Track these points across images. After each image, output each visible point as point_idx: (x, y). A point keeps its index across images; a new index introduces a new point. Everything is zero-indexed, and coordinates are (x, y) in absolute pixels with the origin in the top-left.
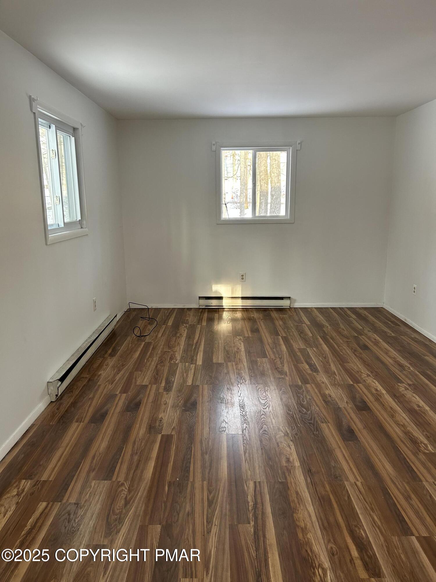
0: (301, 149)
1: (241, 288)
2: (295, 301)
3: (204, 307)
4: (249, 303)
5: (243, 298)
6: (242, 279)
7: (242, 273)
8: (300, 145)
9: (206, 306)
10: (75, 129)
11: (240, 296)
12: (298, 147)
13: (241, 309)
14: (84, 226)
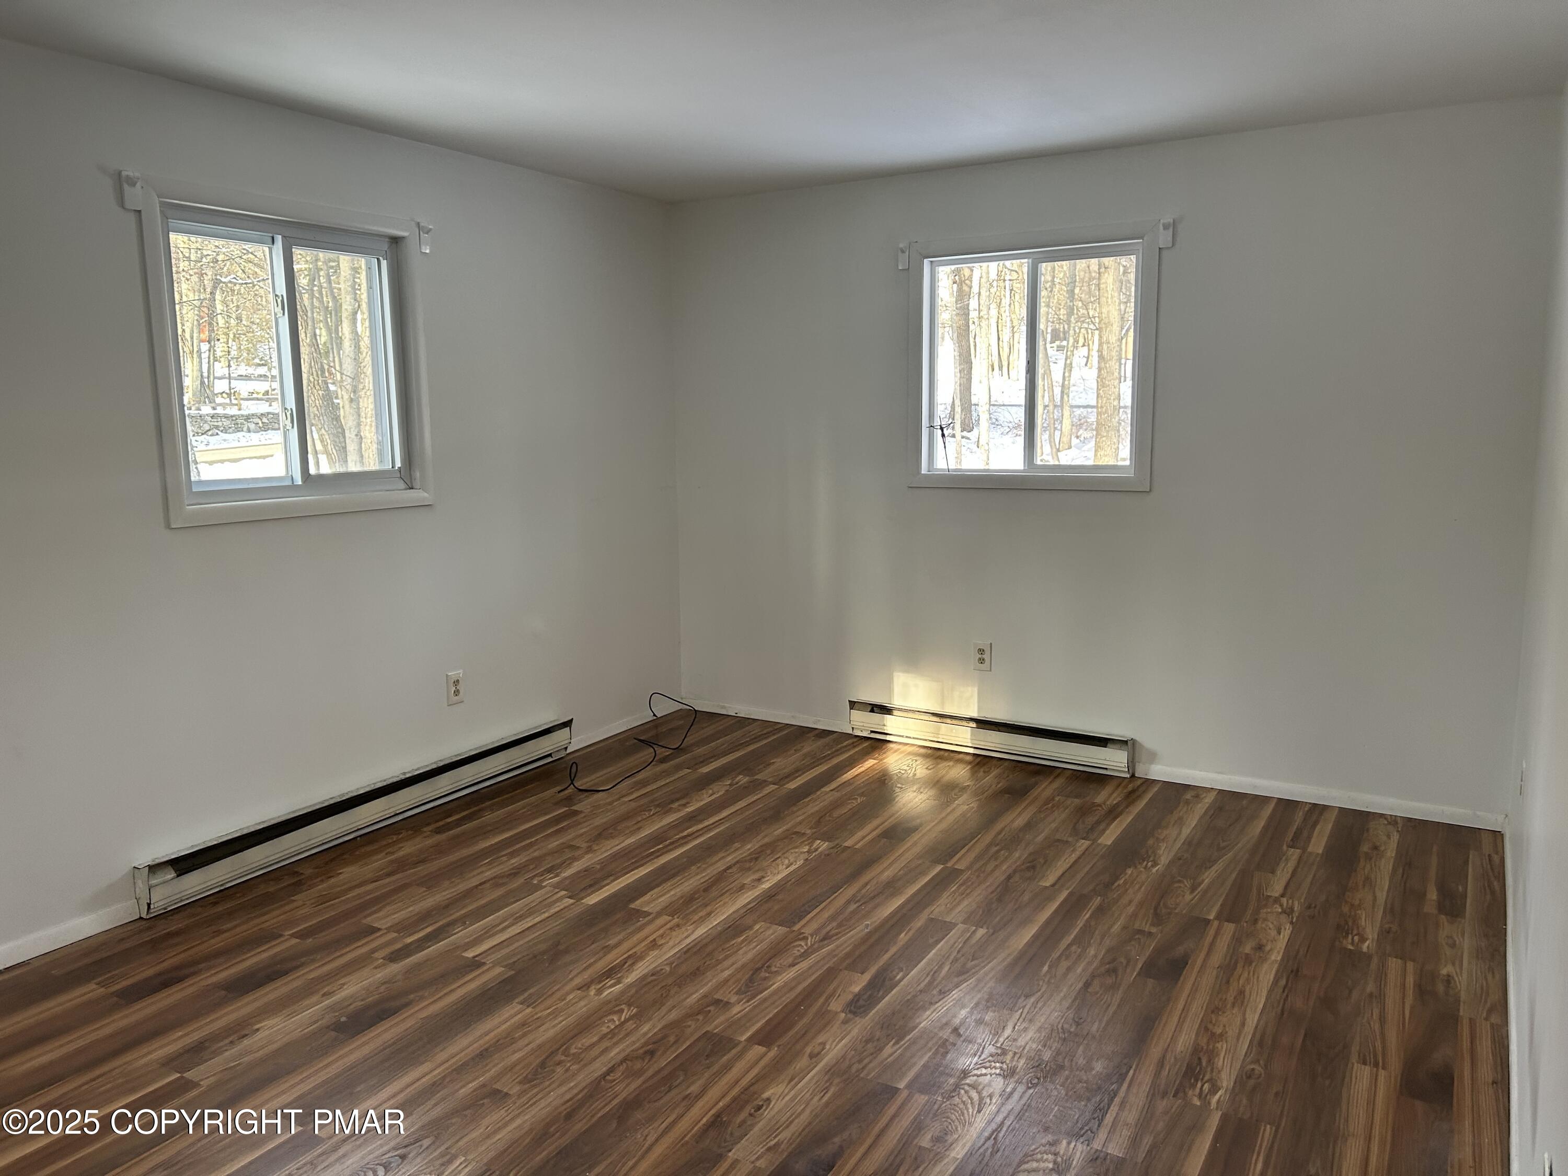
0: (1173, 244)
1: (976, 689)
2: (1153, 757)
3: (865, 734)
4: (995, 741)
5: (983, 724)
6: (982, 661)
7: (983, 643)
8: (1171, 229)
9: (872, 732)
10: (395, 241)
11: (974, 714)
12: (1164, 238)
13: (969, 758)
14: (417, 484)
